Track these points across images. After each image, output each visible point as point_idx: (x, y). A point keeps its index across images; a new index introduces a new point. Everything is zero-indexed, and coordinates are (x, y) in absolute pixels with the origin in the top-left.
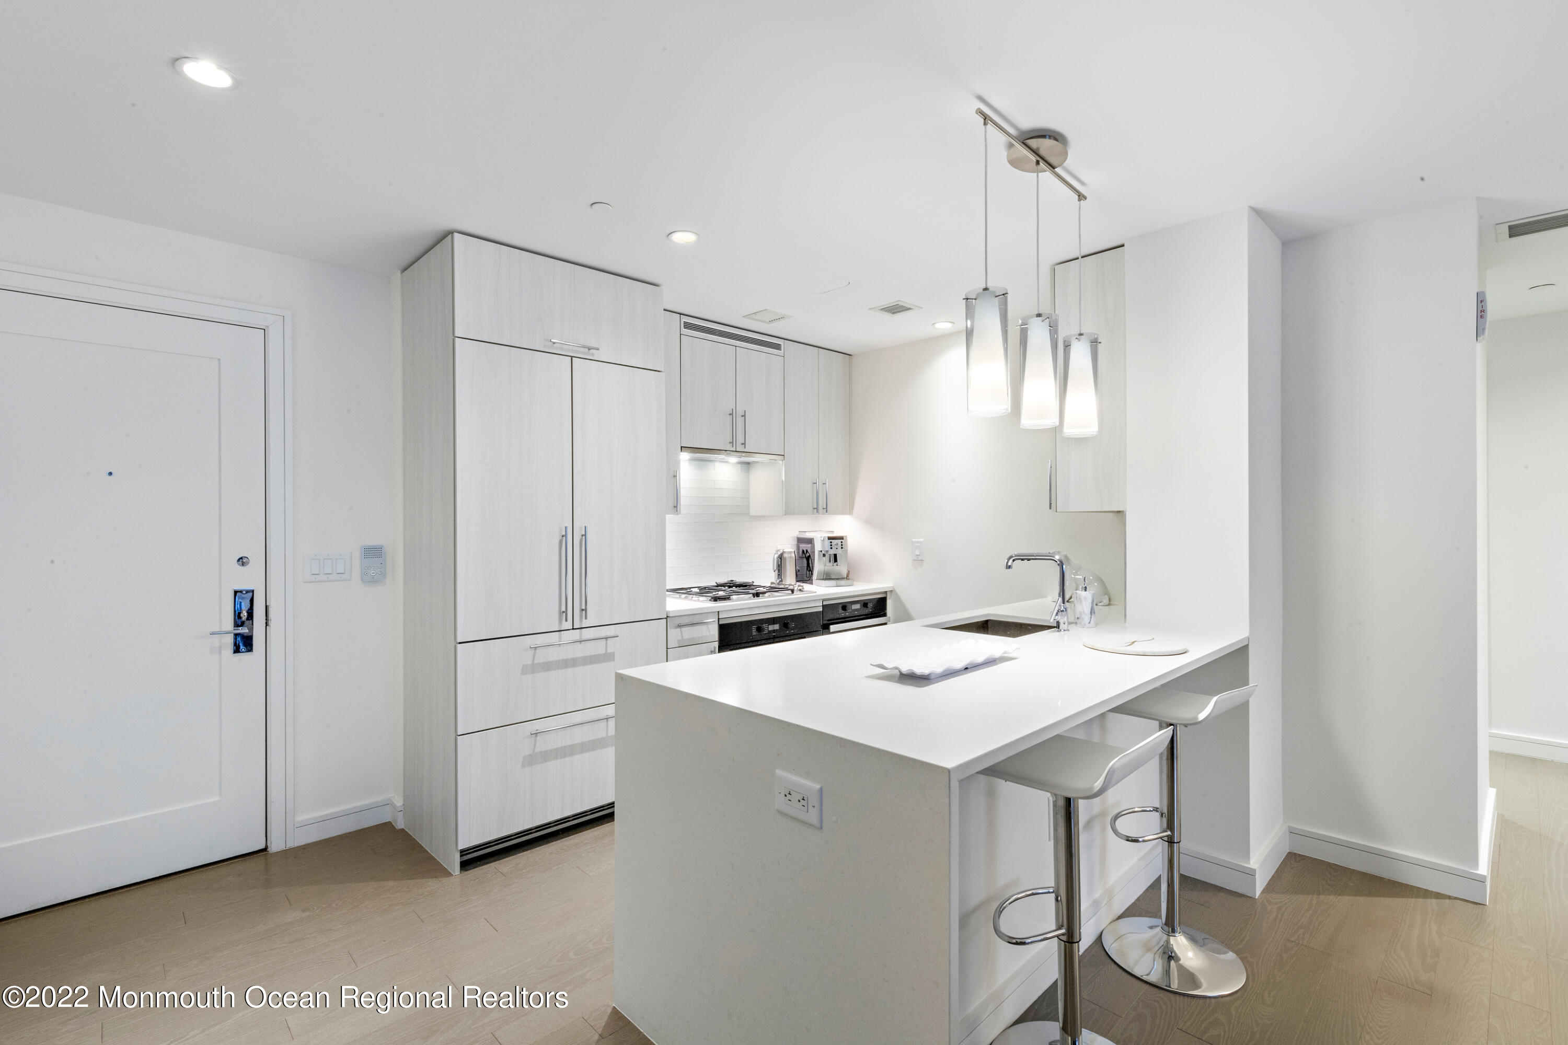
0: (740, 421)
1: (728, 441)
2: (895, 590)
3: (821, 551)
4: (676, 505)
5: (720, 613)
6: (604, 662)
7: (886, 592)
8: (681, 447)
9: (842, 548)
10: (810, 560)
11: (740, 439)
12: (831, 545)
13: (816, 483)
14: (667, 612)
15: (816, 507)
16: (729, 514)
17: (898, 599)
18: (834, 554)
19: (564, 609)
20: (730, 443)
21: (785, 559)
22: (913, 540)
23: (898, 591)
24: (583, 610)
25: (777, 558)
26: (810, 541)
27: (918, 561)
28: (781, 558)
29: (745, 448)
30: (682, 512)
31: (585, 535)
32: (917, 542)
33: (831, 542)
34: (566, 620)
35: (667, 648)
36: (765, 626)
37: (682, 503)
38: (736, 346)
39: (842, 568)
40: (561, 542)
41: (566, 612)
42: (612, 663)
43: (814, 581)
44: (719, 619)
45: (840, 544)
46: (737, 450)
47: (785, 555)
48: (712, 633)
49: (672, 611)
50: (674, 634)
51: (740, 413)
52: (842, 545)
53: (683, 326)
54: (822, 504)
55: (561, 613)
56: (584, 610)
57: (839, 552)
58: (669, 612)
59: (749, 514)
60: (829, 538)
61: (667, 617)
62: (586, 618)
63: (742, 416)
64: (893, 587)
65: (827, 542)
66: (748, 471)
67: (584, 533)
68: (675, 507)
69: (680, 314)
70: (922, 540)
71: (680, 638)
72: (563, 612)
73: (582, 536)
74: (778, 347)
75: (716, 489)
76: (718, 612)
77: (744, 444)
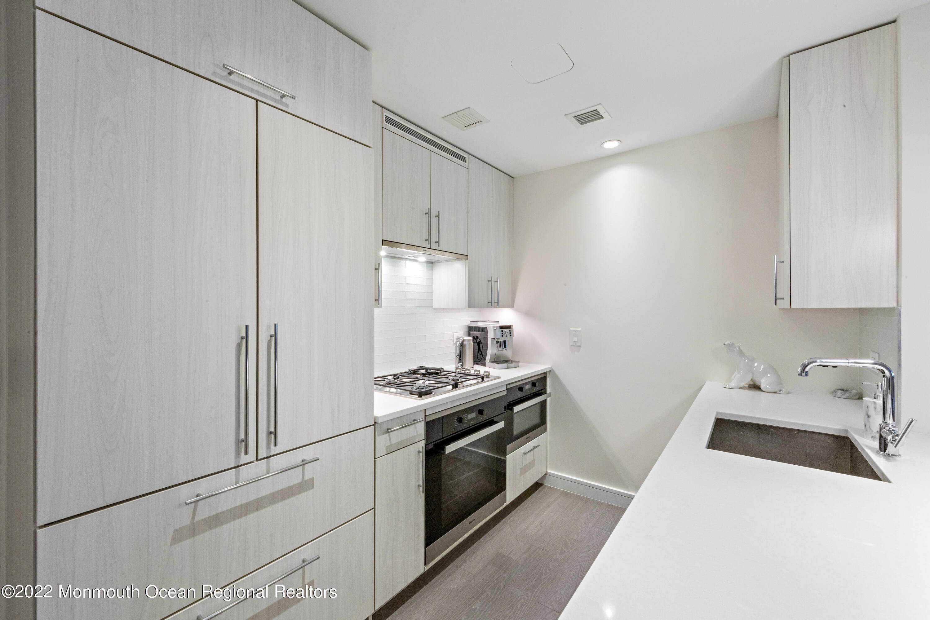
0: (434, 221)
1: (424, 239)
2: (553, 371)
3: (494, 339)
4: (377, 298)
5: (427, 411)
6: (299, 493)
7: (546, 373)
8: (383, 240)
9: (510, 335)
10: (481, 345)
11: (434, 238)
12: (502, 333)
13: (491, 281)
14: (376, 418)
15: (490, 301)
16: (417, 306)
17: (556, 377)
18: (504, 341)
19: (242, 436)
20: (426, 240)
21: (465, 345)
22: (571, 329)
23: (555, 370)
24: (271, 433)
25: (459, 345)
26: (484, 330)
27: (576, 346)
28: (462, 346)
29: (439, 246)
30: (383, 305)
31: (276, 335)
32: (575, 331)
33: (502, 331)
34: (246, 453)
35: (375, 458)
36: (464, 416)
37: (383, 297)
38: (431, 151)
39: (508, 353)
40: (239, 346)
41: (246, 441)
42: (310, 492)
43: (487, 364)
44: (425, 416)
45: (509, 332)
46: (431, 248)
47: (465, 343)
48: (419, 433)
49: (381, 417)
50: (383, 441)
51: (434, 213)
52: (510, 333)
53: (385, 120)
54: (495, 299)
55: (238, 442)
56: (273, 434)
57: (507, 339)
58: (378, 417)
59: (433, 307)
60: (501, 327)
61: (375, 423)
62: (275, 445)
63: (436, 217)
64: (551, 367)
65: (499, 331)
66: (432, 269)
67: (273, 333)
68: (376, 300)
69: (382, 107)
70: (580, 329)
71: (388, 444)
72: (242, 441)
73: (271, 336)
74: (463, 159)
75: (407, 284)
76: (425, 410)
77: (438, 242)
